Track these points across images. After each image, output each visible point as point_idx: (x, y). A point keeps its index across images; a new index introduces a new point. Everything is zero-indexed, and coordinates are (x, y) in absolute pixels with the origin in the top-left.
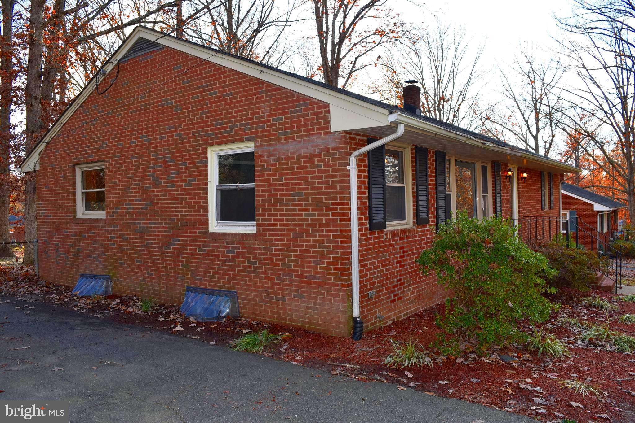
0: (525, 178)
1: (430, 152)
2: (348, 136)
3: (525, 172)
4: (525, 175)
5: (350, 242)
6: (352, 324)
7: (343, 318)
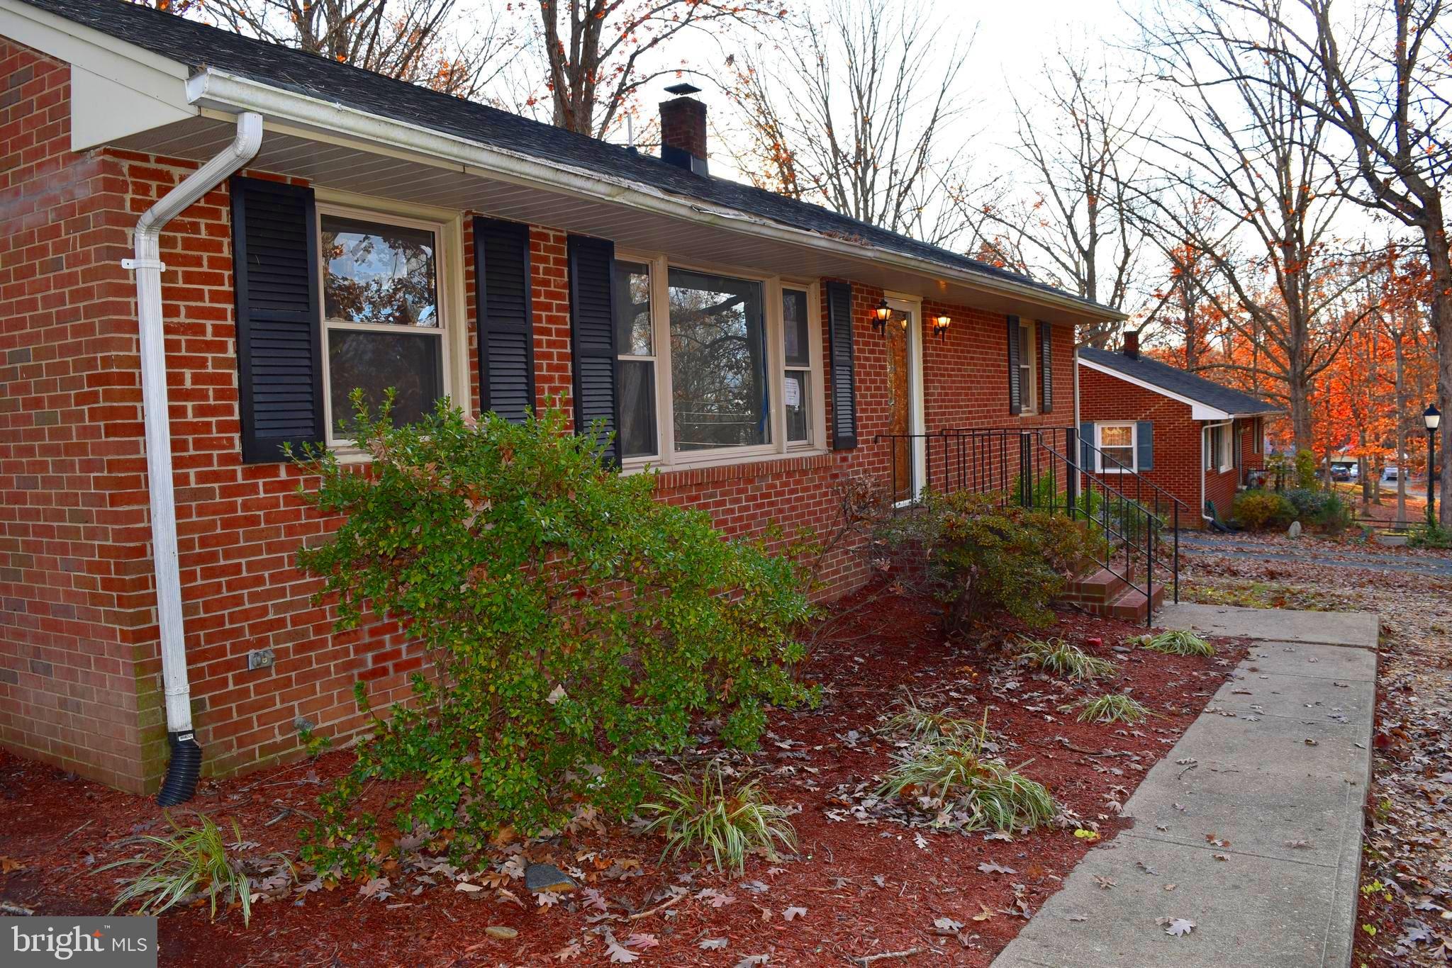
0: (944, 328)
1: (545, 237)
2: (125, 165)
3: (944, 314)
4: (943, 321)
5: (146, 498)
6: (165, 754)
7: (131, 737)
